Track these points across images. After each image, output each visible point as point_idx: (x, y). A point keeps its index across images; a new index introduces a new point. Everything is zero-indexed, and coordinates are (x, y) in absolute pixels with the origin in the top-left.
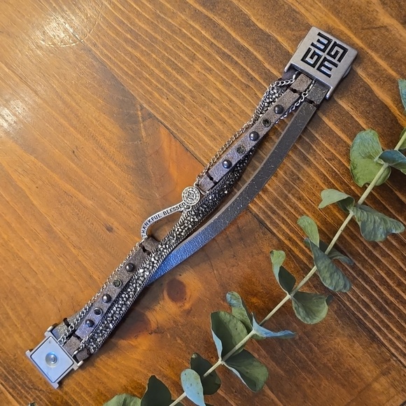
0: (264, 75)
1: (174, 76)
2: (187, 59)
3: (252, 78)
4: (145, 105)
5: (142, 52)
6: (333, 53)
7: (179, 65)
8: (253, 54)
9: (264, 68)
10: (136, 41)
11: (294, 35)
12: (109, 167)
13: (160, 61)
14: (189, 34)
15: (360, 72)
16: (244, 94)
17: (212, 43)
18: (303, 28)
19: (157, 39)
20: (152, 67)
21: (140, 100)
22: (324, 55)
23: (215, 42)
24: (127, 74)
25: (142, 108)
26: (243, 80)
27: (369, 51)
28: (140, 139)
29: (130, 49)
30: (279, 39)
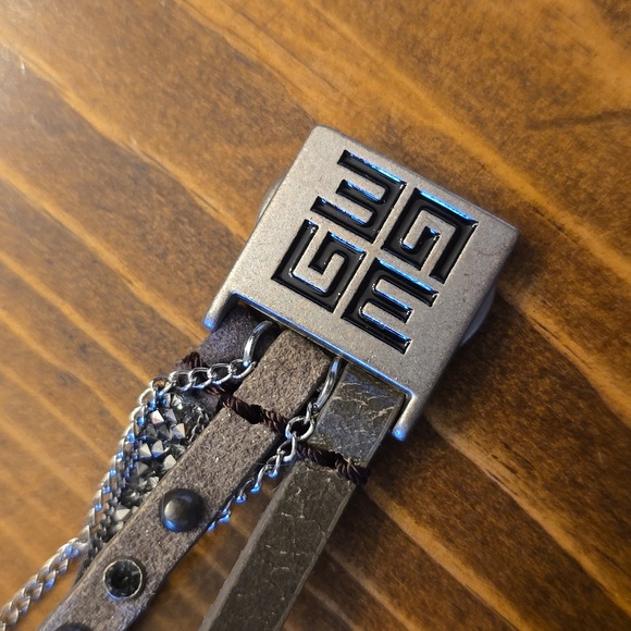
0: (134, 332)
3: (83, 348)
6: (409, 241)
8: (81, 246)
9: (133, 302)
11: (246, 161)
15: (535, 311)
16: (56, 412)
18: (280, 130)
22: (371, 251)
26: (47, 356)
27: (568, 220)
30: (188, 180)
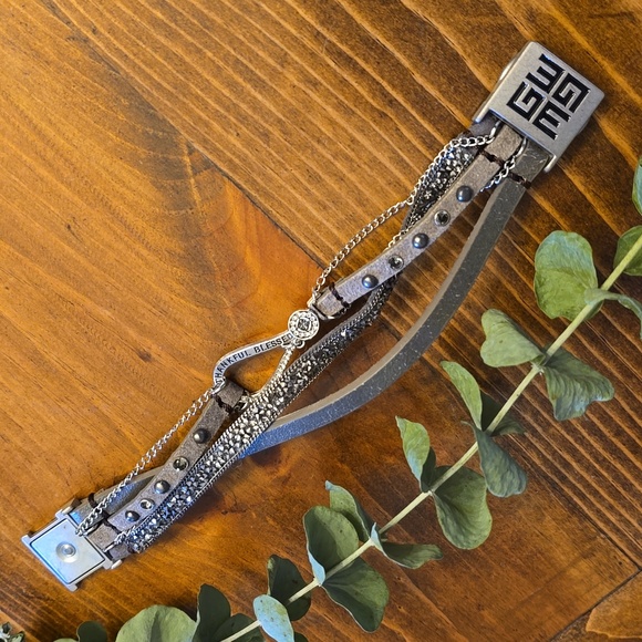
1: (249, 94)
2: (271, 61)
3: (391, 102)
4: (196, 146)
5: (187, 45)
6: (562, 95)
7: (257, 72)
8: (393, 57)
10: (173, 25)
12: (137, 254)
13: (221, 64)
14: (274, 14)
16: (377, 129)
17: (318, 33)
19: (213, 22)
20: (206, 75)
21: (187, 137)
22: (547, 97)
23: (324, 31)
24: (159, 87)
25: (191, 151)
26: (374, 104)
28: (190, 205)
29: (163, 40)
